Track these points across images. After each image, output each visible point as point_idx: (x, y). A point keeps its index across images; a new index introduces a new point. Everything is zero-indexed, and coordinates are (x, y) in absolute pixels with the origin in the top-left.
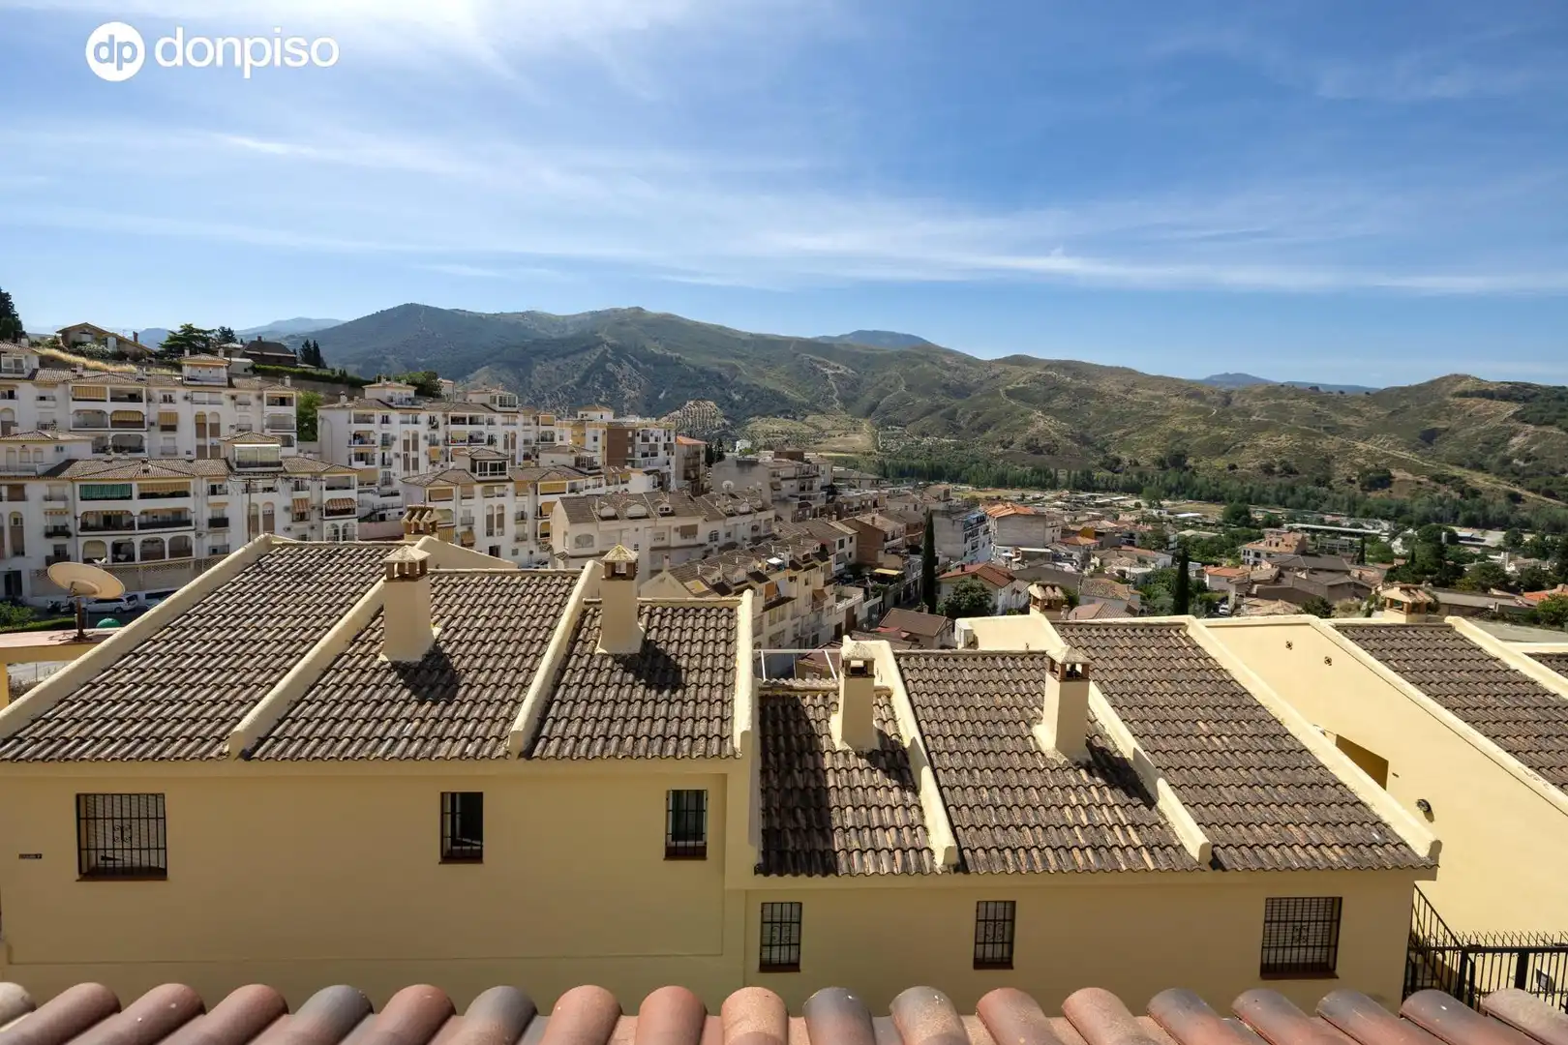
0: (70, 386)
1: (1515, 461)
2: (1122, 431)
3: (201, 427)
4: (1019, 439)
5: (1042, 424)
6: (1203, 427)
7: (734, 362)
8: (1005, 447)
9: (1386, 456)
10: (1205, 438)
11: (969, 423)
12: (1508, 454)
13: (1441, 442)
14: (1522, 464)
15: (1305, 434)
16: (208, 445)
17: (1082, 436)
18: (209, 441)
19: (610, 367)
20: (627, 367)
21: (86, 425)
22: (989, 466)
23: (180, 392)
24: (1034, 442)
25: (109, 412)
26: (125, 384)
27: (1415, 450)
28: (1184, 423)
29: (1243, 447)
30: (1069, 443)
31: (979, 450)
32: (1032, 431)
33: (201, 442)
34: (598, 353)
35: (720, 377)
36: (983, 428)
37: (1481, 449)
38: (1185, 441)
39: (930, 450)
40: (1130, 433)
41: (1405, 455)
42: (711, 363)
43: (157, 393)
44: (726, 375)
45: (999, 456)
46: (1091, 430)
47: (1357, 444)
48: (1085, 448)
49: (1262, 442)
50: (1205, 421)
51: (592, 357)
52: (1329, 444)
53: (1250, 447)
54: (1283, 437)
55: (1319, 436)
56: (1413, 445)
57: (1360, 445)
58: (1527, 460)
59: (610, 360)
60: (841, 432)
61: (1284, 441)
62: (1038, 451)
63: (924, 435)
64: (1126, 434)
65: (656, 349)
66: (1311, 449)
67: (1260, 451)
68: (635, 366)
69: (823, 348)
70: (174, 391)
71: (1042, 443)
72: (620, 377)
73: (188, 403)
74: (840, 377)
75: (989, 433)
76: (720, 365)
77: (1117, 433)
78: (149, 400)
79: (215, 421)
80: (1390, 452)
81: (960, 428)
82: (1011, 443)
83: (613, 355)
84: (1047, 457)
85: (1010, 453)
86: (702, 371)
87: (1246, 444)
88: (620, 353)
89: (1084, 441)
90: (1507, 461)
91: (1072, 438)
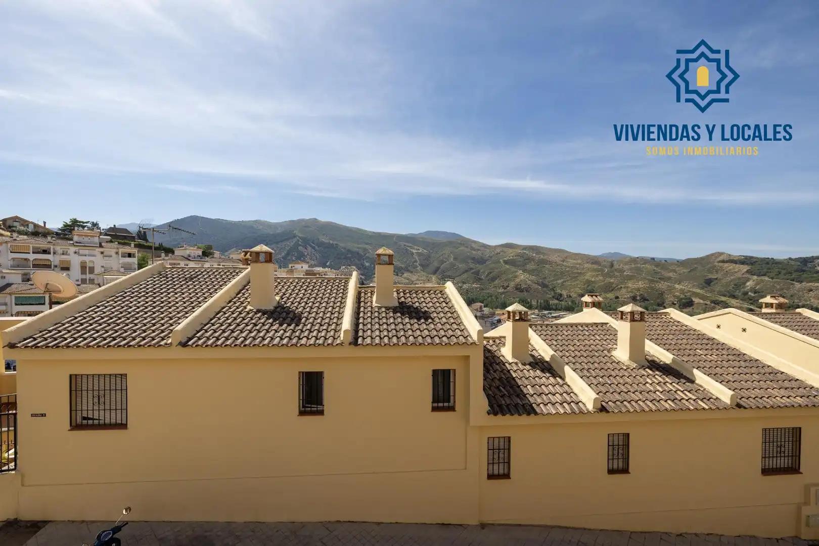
0: (9, 245)
1: (750, 293)
2: (562, 280)
3: (83, 268)
4: (512, 284)
5: (522, 277)
6: (601, 278)
7: (367, 246)
8: (505, 289)
9: (689, 291)
10: (603, 283)
11: (486, 277)
12: (746, 290)
13: (714, 285)
14: (753, 295)
15: (651, 281)
16: (88, 278)
17: (542, 282)
18: (88, 276)
19: (300, 248)
20: (309, 248)
21: (18, 266)
22: (497, 298)
23: (73, 249)
24: (519, 286)
25: (31, 260)
26: (41, 244)
27: (702, 288)
28: (593, 276)
29: (621, 287)
30: (537, 286)
31: (491, 290)
32: (518, 280)
33: (84, 276)
34: (294, 242)
35: (358, 253)
36: (493, 279)
37: (733, 288)
38: (593, 285)
39: (467, 290)
40: (565, 281)
41: (698, 291)
42: (354, 247)
43: (59, 249)
44: (361, 252)
45: (503, 293)
46: (547, 280)
47: (675, 286)
48: (545, 289)
49: (630, 285)
50: (602, 275)
51: (291, 243)
52: (663, 286)
53: (624, 288)
54: (640, 283)
55: (657, 282)
56: (701, 286)
57: (677, 286)
58: (755, 293)
59: (300, 245)
60: (422, 282)
61: (640, 284)
62: (522, 291)
63: (464, 283)
64: (563, 282)
65: (324, 239)
66: (652, 288)
67: (629, 290)
68: (313, 248)
69: (411, 239)
70: (69, 249)
71: (523, 286)
72: (306, 254)
73: (76, 255)
74: (419, 254)
75: (497, 282)
76: (358, 248)
77: (559, 281)
78: (54, 253)
79: (91, 265)
80: (691, 290)
81: (482, 279)
82: (508, 286)
83: (302, 243)
84: (525, 293)
85: (507, 292)
86: (349, 251)
87: (623, 286)
88: (306, 242)
89: (544, 286)
90: (746, 294)
91: (538, 284)
